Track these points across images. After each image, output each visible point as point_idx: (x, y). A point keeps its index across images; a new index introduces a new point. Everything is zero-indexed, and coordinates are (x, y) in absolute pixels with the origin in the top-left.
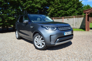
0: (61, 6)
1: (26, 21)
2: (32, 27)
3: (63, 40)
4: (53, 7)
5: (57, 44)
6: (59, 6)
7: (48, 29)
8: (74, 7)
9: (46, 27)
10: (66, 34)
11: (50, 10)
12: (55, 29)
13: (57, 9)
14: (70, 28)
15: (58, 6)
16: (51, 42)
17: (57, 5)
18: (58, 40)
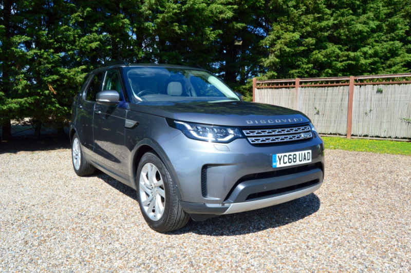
0: (331, 22)
1: (108, 96)
2: (130, 123)
3: (265, 189)
4: (291, 28)
5: (234, 207)
6: (324, 23)
7: (194, 134)
8: (392, 28)
9: (188, 127)
10: (282, 161)
11: (279, 38)
12: (227, 134)
13: (309, 35)
14: (308, 136)
15: (320, 19)
16: (209, 198)
17: (311, 17)
18: (241, 187)
